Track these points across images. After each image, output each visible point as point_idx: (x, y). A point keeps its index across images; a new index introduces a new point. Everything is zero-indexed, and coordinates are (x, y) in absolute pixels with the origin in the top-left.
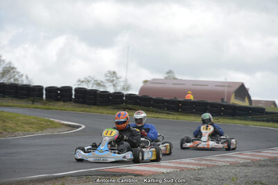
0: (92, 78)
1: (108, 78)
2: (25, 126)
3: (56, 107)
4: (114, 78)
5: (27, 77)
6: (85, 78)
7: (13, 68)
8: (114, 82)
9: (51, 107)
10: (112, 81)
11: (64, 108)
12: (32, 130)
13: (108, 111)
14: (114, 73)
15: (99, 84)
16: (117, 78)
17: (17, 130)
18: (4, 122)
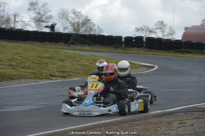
0: (146, 26)
1: (157, 26)
3: (132, 52)
4: (162, 26)
6: (140, 27)
7: (89, 20)
8: (163, 29)
9: (129, 52)
10: (161, 28)
11: (138, 52)
14: (162, 22)
15: (151, 31)
16: (164, 26)
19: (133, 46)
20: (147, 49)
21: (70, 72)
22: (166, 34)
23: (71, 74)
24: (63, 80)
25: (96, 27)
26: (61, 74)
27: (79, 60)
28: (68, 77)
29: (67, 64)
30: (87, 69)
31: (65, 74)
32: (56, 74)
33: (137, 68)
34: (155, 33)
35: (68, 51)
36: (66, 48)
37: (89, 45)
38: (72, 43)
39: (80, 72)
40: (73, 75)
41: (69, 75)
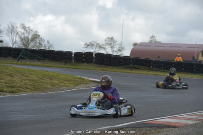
0: (95, 42)
1: (107, 42)
2: (65, 82)
3: (82, 67)
4: (112, 42)
5: (48, 42)
6: (90, 43)
8: (112, 45)
9: (79, 67)
10: (110, 44)
11: (88, 68)
12: (71, 86)
13: (120, 70)
14: (112, 38)
15: (100, 47)
17: (62, 86)
18: (51, 79)
19: (83, 62)
20: (96, 65)
21: (20, 87)
22: (115, 49)
23: (21, 89)
24: (12, 95)
25: (46, 42)
26: (10, 89)
27: (29, 75)
28: (17, 92)
29: (16, 79)
30: (36, 84)
31: (14, 90)
32: (4, 90)
33: (86, 83)
34: (104, 48)
35: (18, 66)
36: (15, 63)
37: (39, 59)
38: (22, 58)
39: (29, 87)
40: (23, 90)
41: (18, 90)
